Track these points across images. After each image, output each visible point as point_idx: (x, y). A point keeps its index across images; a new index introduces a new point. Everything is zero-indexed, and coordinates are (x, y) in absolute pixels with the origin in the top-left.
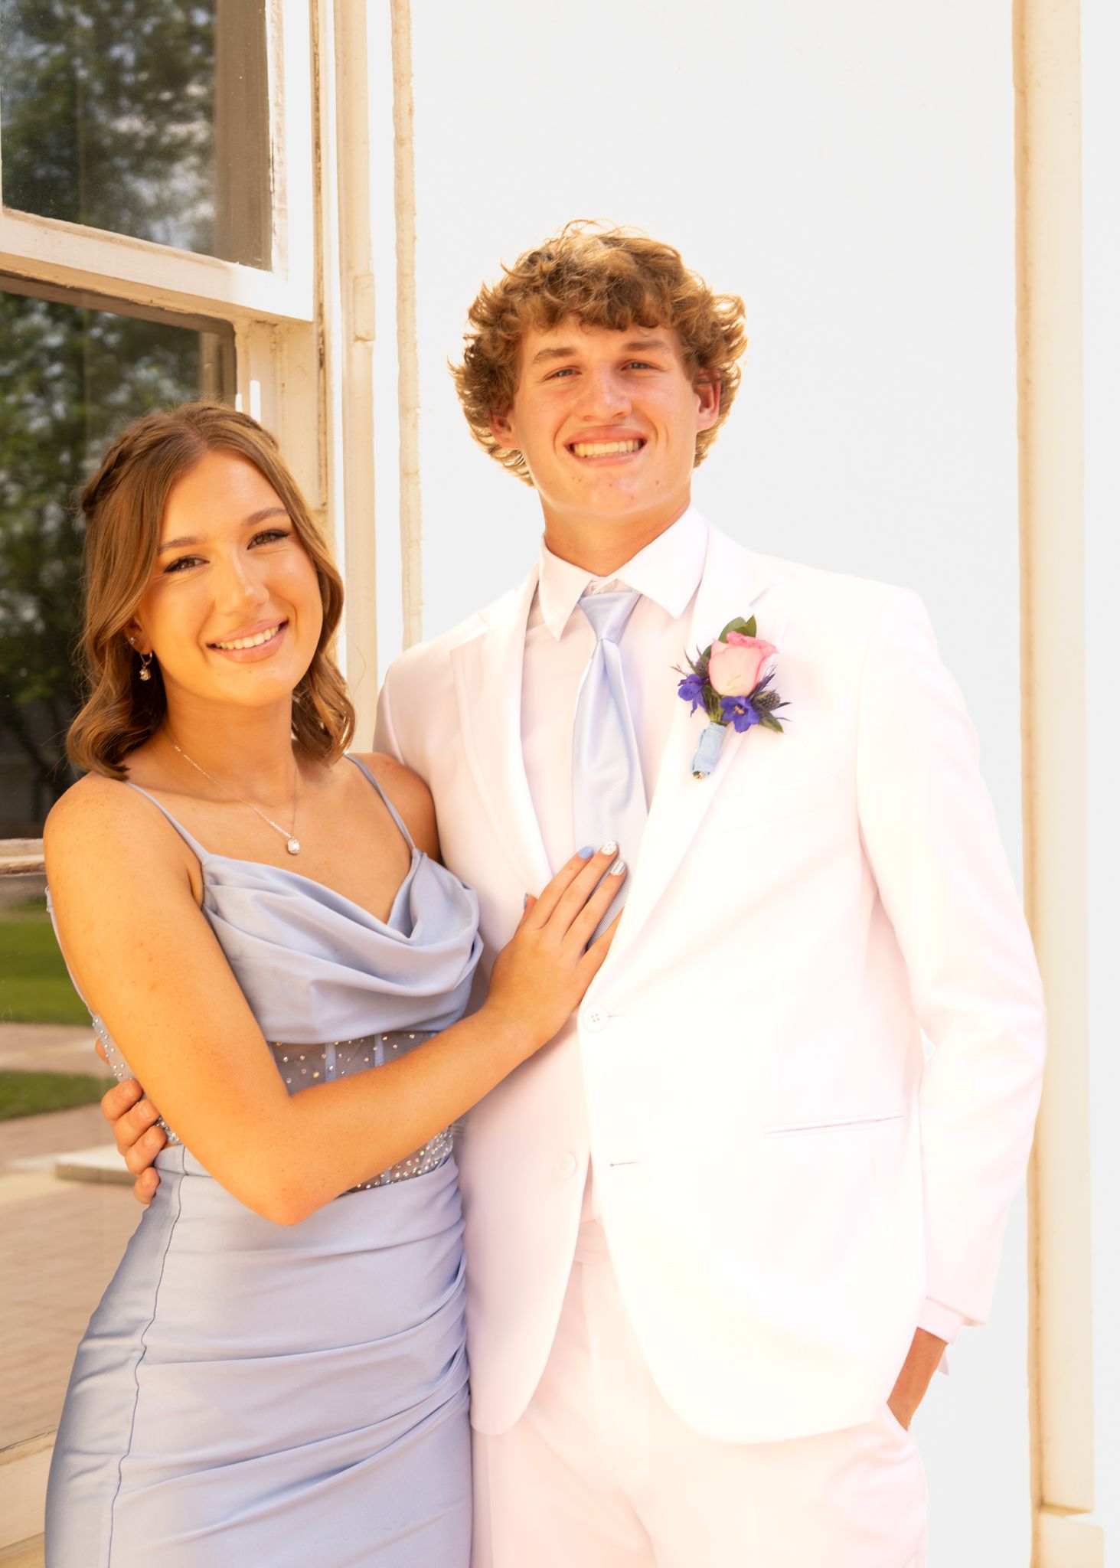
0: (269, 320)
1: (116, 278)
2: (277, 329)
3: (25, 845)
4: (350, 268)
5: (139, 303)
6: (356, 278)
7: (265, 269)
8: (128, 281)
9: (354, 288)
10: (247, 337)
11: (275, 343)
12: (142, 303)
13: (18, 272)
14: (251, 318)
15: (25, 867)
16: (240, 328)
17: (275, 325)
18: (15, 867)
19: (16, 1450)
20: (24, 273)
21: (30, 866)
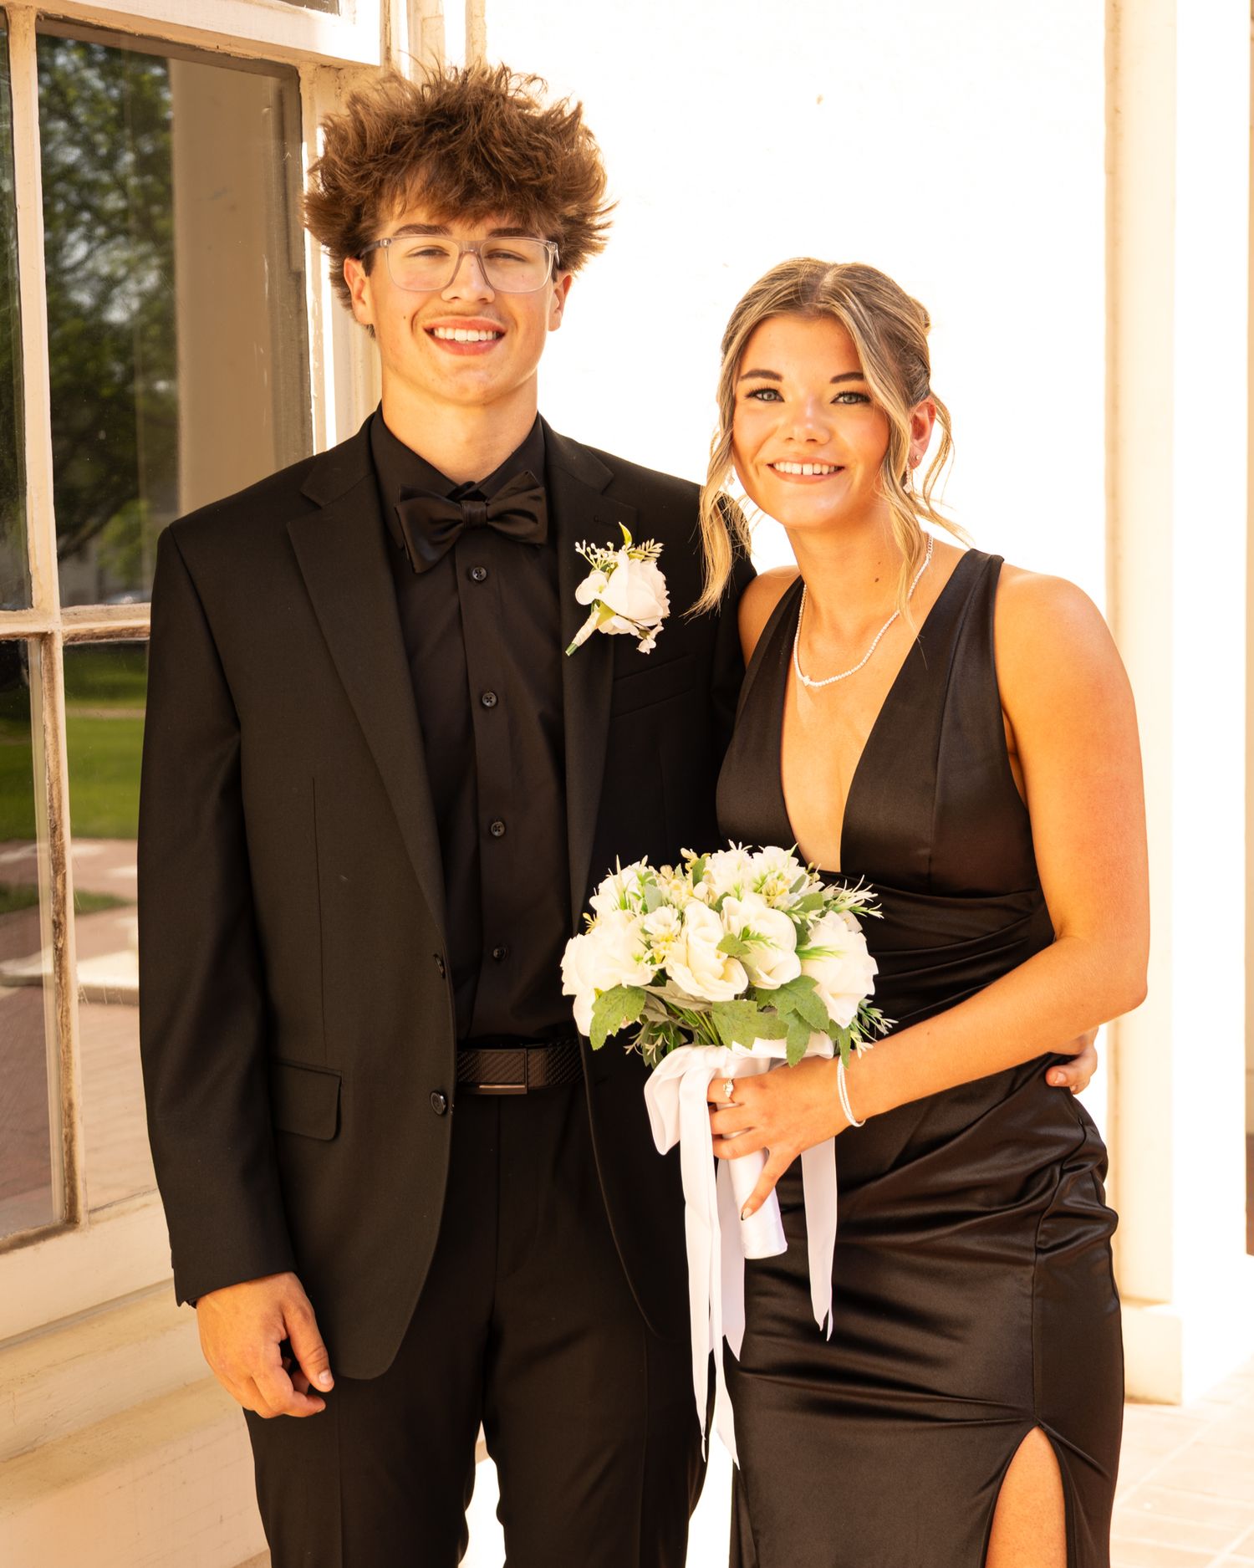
0: (335, 65)
1: (188, 27)
2: (342, 73)
3: (108, 610)
4: (417, 9)
5: (206, 49)
6: (424, 20)
7: (331, 13)
8: (199, 29)
9: (422, 30)
10: (312, 83)
11: (340, 88)
12: (209, 50)
13: (88, 20)
14: (316, 63)
15: (109, 632)
16: (305, 74)
17: (340, 69)
18: (100, 632)
19: (114, 1209)
20: (95, 22)
21: (113, 631)
